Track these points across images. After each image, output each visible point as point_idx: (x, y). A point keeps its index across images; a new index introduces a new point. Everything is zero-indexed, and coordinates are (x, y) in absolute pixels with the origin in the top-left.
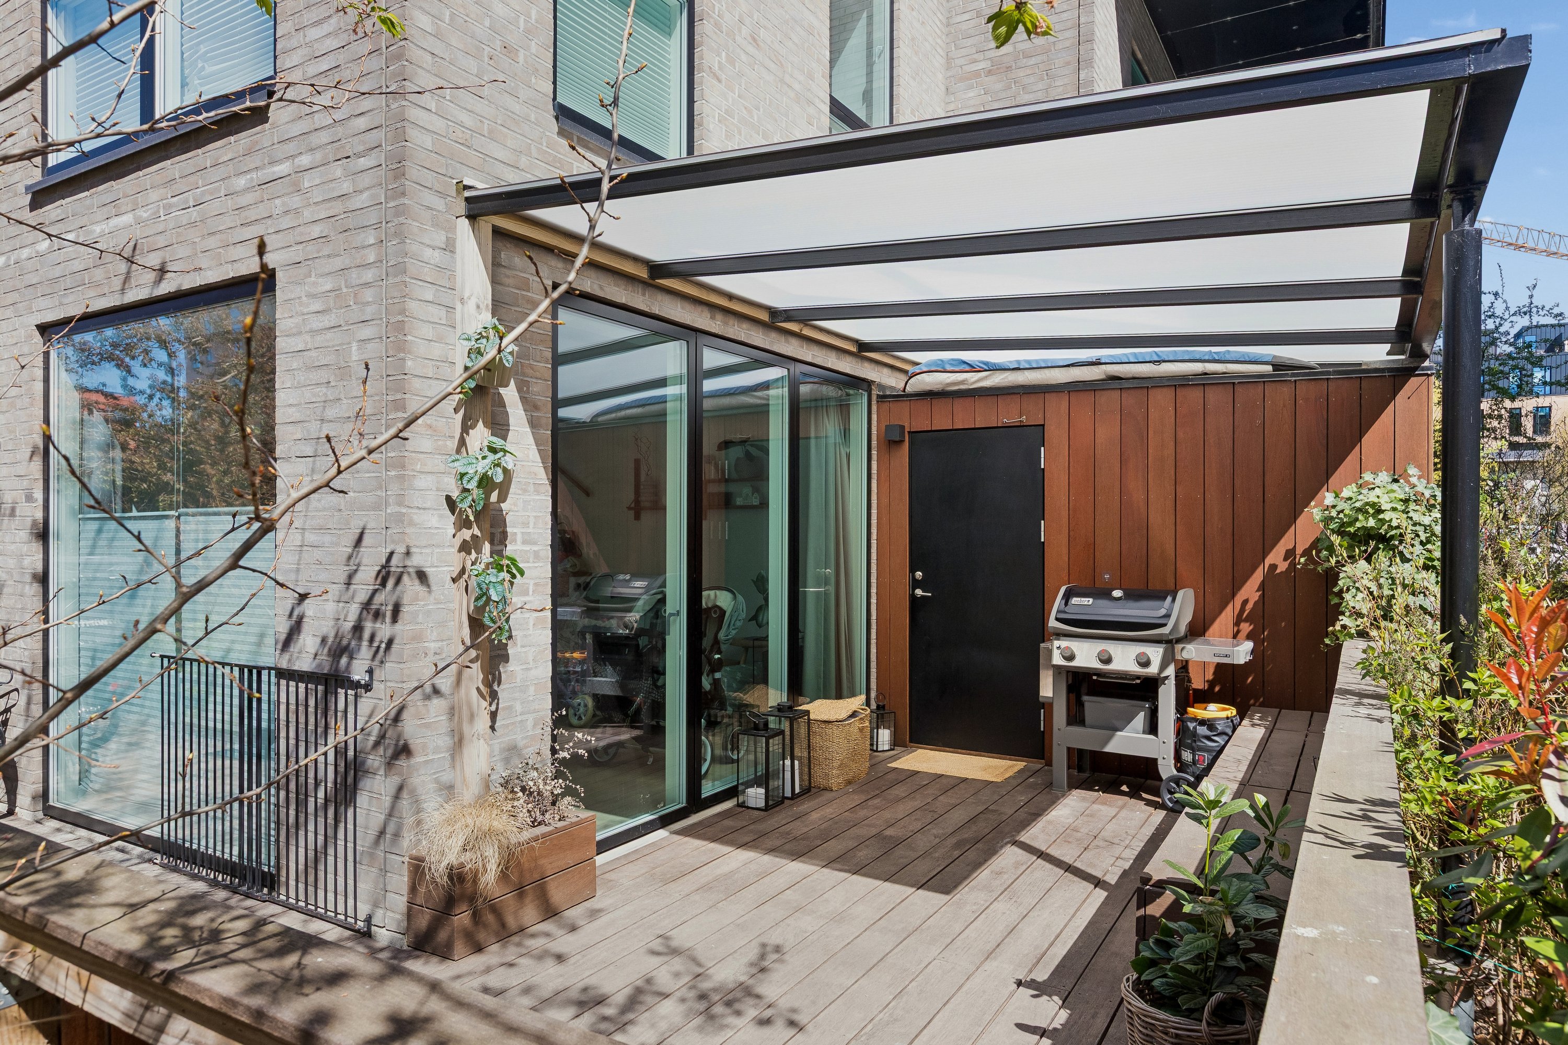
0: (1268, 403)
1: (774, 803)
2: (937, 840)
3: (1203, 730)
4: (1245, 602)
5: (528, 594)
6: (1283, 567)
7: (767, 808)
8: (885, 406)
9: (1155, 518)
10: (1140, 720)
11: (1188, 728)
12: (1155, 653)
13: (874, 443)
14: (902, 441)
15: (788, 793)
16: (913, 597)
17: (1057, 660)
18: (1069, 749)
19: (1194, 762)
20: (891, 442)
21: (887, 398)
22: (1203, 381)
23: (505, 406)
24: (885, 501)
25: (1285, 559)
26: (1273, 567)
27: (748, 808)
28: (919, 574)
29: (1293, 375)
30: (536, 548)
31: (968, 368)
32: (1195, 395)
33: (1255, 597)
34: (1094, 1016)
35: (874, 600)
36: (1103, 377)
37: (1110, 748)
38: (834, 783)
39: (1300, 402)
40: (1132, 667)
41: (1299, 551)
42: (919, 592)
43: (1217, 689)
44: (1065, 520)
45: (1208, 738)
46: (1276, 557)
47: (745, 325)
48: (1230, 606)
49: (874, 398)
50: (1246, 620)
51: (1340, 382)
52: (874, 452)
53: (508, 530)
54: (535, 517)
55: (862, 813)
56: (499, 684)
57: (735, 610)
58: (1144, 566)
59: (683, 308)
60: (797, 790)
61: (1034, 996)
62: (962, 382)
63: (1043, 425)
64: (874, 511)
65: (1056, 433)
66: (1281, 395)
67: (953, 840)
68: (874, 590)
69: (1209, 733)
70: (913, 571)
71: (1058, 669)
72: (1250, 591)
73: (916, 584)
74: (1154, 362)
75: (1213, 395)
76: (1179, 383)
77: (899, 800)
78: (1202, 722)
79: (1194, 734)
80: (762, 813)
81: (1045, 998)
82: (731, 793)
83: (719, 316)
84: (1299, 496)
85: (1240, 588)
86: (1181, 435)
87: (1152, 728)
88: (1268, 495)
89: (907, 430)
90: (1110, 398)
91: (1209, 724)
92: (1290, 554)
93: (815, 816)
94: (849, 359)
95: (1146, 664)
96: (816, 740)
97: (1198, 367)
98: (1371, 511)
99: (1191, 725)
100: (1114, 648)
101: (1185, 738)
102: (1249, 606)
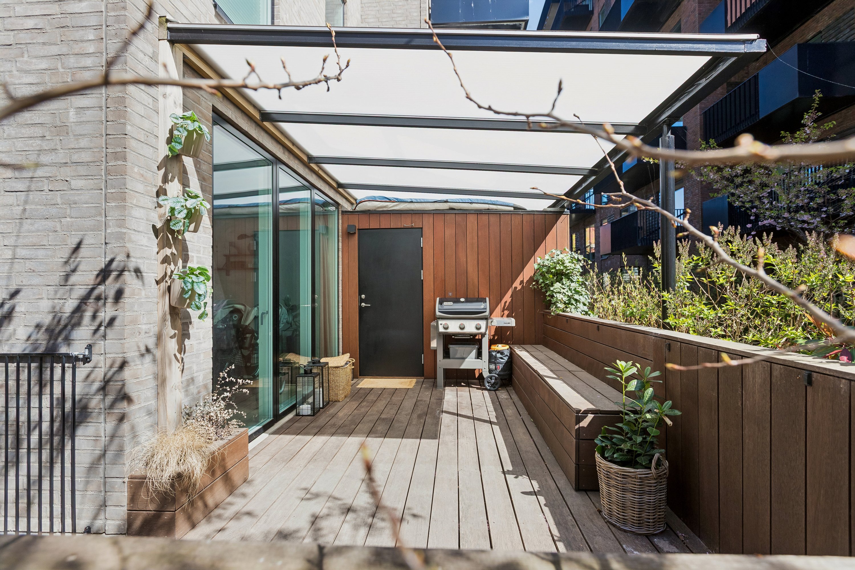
0: (513, 222)
3: (499, 355)
4: (506, 302)
6: (519, 287)
7: (315, 414)
8: (346, 216)
9: (470, 269)
10: (474, 353)
11: (492, 355)
12: (483, 324)
13: (340, 234)
14: (355, 233)
16: (360, 307)
17: (441, 330)
18: (444, 369)
19: (496, 369)
20: (348, 234)
21: (345, 212)
22: (488, 212)
23: (187, 174)
24: (346, 262)
25: (520, 285)
26: (516, 288)
27: (303, 416)
28: (363, 296)
29: (522, 212)
31: (388, 201)
32: (485, 218)
33: (509, 300)
35: (340, 309)
36: (448, 208)
37: (462, 367)
39: (524, 222)
40: (474, 331)
41: (525, 281)
42: (363, 304)
43: (496, 338)
44: (432, 270)
45: (501, 358)
46: (517, 284)
47: (297, 162)
48: (500, 305)
49: (340, 212)
50: (506, 310)
51: (540, 216)
52: (340, 238)
53: (190, 253)
54: (204, 248)
55: (363, 410)
58: (466, 288)
59: (272, 143)
61: (516, 477)
62: (385, 207)
63: (422, 228)
64: (340, 267)
65: (427, 231)
66: (516, 220)
67: (415, 416)
68: (340, 304)
69: (501, 356)
70: (360, 295)
71: (440, 334)
72: (507, 298)
73: (361, 301)
74: (470, 203)
75: (493, 219)
76: (479, 212)
77: (375, 401)
78: (498, 352)
79: (496, 357)
81: (520, 477)
82: (293, 408)
83: (287, 153)
84: (525, 259)
85: (503, 298)
86: (480, 234)
87: (479, 355)
88: (513, 259)
89: (357, 228)
90: (450, 218)
91: (501, 353)
92: (522, 282)
94: (332, 191)
95: (478, 328)
97: (486, 206)
98: (561, 263)
99: (494, 354)
100: (466, 323)
101: (492, 359)
102: (507, 304)
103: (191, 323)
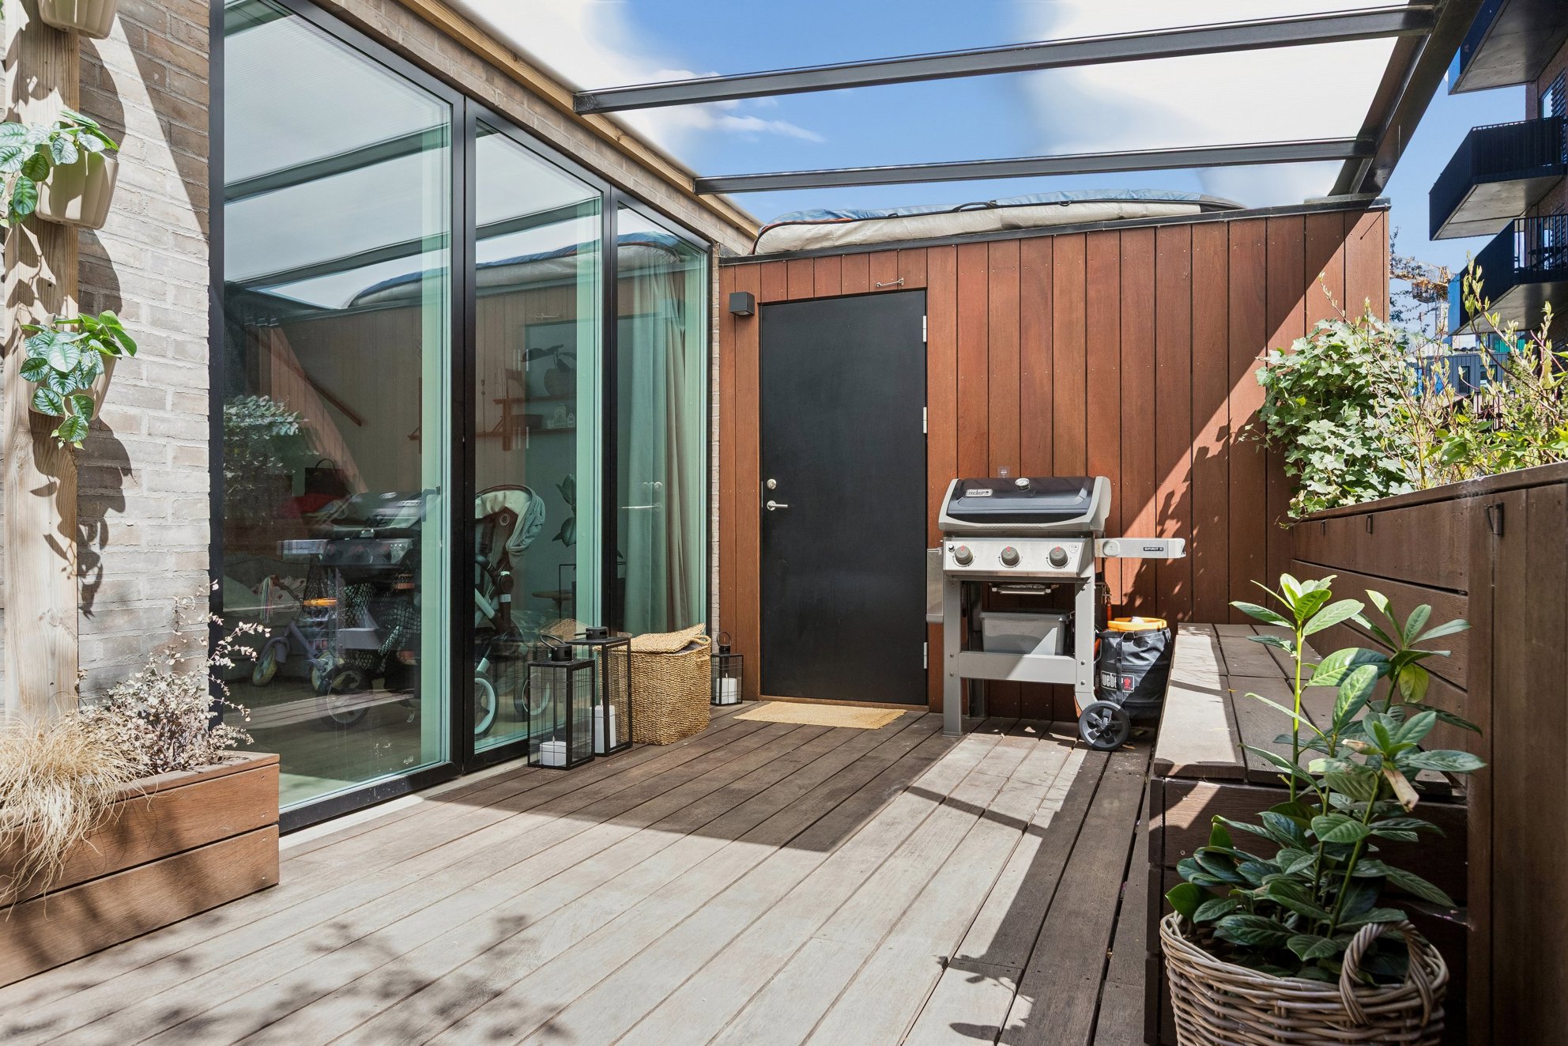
0: (1196, 250)
1: (576, 761)
2: (803, 791)
3: (1129, 647)
4: (1171, 495)
5: (163, 408)
6: (1215, 449)
7: (570, 766)
8: (730, 272)
9: (1062, 398)
10: (1052, 638)
11: (1110, 645)
12: (1074, 549)
13: (716, 320)
14: (751, 315)
15: (600, 748)
16: (764, 512)
17: (951, 564)
18: (963, 680)
19: (1119, 687)
20: (738, 318)
21: (730, 262)
22: (1120, 226)
23: (115, 93)
24: (730, 391)
25: (1218, 439)
26: (1204, 450)
27: (543, 767)
28: (772, 483)
29: (1226, 215)
30: (180, 337)
31: (832, 219)
32: (1108, 243)
33: (1182, 488)
34: (1070, 1002)
35: (715, 518)
36: (998, 225)
37: (1015, 676)
38: (663, 734)
39: (1233, 247)
40: (1044, 568)
41: (1234, 429)
42: (772, 504)
43: (1138, 602)
44: (952, 406)
45: (1136, 656)
46: (1208, 439)
47: (539, 109)
48: (1152, 501)
49: (716, 262)
50: (1172, 517)
51: (1287, 222)
52: (716, 332)
53: (122, 295)
54: (178, 287)
55: (700, 767)
56: (103, 543)
57: (530, 511)
58: (1049, 456)
59: (443, 51)
60: (613, 744)
61: (972, 980)
62: (825, 237)
63: (925, 289)
64: (716, 406)
65: (940, 297)
66: (1209, 241)
68: (715, 505)
69: (1136, 649)
70: (764, 479)
71: (952, 576)
72: (1176, 482)
73: (768, 494)
74: (1063, 204)
75: (1133, 244)
76: (1090, 229)
77: (749, 751)
78: (1128, 637)
79: (1119, 653)
80: (562, 772)
81: (989, 981)
82: (520, 749)
83: (499, 82)
84: (1233, 362)
85: (1163, 480)
86: (1092, 294)
87: (1068, 647)
88: (1196, 363)
89: (757, 300)
90: (1005, 253)
91: (1136, 638)
92: (1224, 432)
93: (635, 772)
94: (683, 202)
95: (1061, 562)
96: (639, 679)
97: (1112, 210)
98: (1335, 357)
99: (1114, 642)
100: (1020, 546)
101: (1105, 657)
102: (1176, 500)
103: (128, 471)
